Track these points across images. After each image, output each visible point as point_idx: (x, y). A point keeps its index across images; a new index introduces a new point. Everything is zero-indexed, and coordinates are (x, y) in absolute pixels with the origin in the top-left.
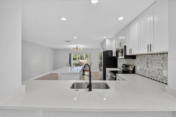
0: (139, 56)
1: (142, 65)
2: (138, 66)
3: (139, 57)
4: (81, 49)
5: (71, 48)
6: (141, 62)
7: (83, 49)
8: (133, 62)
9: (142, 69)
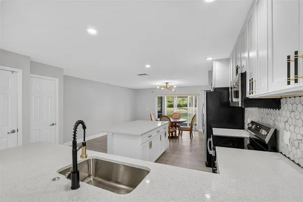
0: (288, 99)
1: (297, 129)
2: (285, 132)
3: (288, 102)
4: (175, 87)
5: (156, 86)
6: (294, 119)
7: (179, 87)
8: (273, 118)
9: (296, 143)
